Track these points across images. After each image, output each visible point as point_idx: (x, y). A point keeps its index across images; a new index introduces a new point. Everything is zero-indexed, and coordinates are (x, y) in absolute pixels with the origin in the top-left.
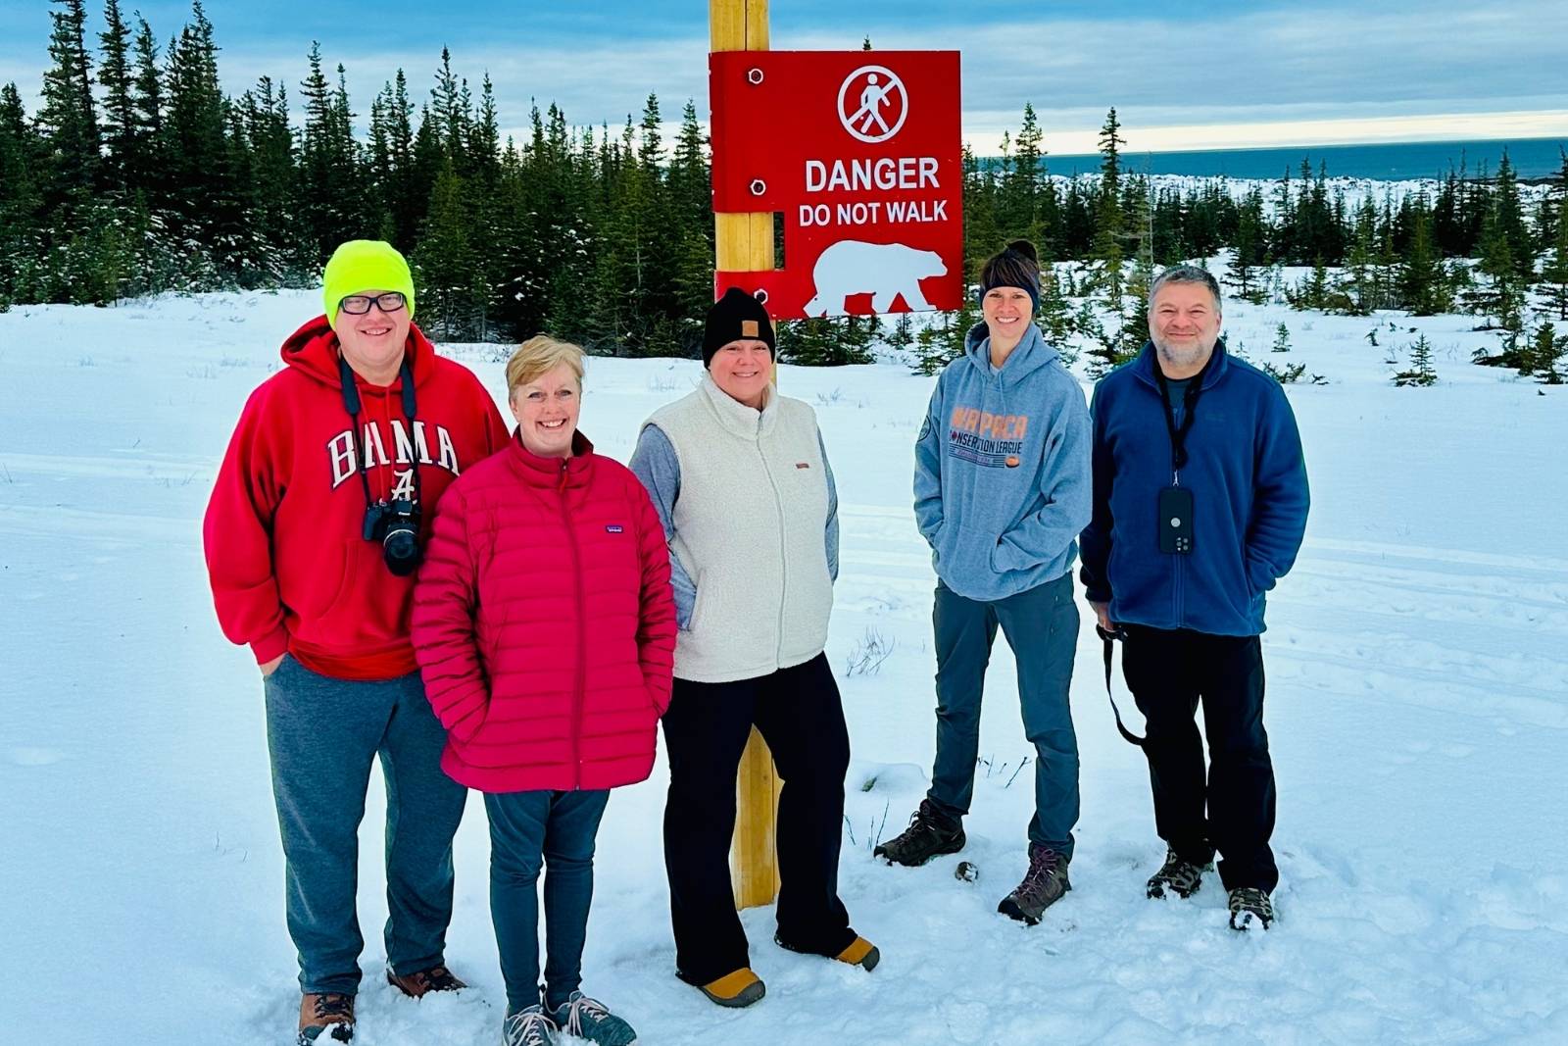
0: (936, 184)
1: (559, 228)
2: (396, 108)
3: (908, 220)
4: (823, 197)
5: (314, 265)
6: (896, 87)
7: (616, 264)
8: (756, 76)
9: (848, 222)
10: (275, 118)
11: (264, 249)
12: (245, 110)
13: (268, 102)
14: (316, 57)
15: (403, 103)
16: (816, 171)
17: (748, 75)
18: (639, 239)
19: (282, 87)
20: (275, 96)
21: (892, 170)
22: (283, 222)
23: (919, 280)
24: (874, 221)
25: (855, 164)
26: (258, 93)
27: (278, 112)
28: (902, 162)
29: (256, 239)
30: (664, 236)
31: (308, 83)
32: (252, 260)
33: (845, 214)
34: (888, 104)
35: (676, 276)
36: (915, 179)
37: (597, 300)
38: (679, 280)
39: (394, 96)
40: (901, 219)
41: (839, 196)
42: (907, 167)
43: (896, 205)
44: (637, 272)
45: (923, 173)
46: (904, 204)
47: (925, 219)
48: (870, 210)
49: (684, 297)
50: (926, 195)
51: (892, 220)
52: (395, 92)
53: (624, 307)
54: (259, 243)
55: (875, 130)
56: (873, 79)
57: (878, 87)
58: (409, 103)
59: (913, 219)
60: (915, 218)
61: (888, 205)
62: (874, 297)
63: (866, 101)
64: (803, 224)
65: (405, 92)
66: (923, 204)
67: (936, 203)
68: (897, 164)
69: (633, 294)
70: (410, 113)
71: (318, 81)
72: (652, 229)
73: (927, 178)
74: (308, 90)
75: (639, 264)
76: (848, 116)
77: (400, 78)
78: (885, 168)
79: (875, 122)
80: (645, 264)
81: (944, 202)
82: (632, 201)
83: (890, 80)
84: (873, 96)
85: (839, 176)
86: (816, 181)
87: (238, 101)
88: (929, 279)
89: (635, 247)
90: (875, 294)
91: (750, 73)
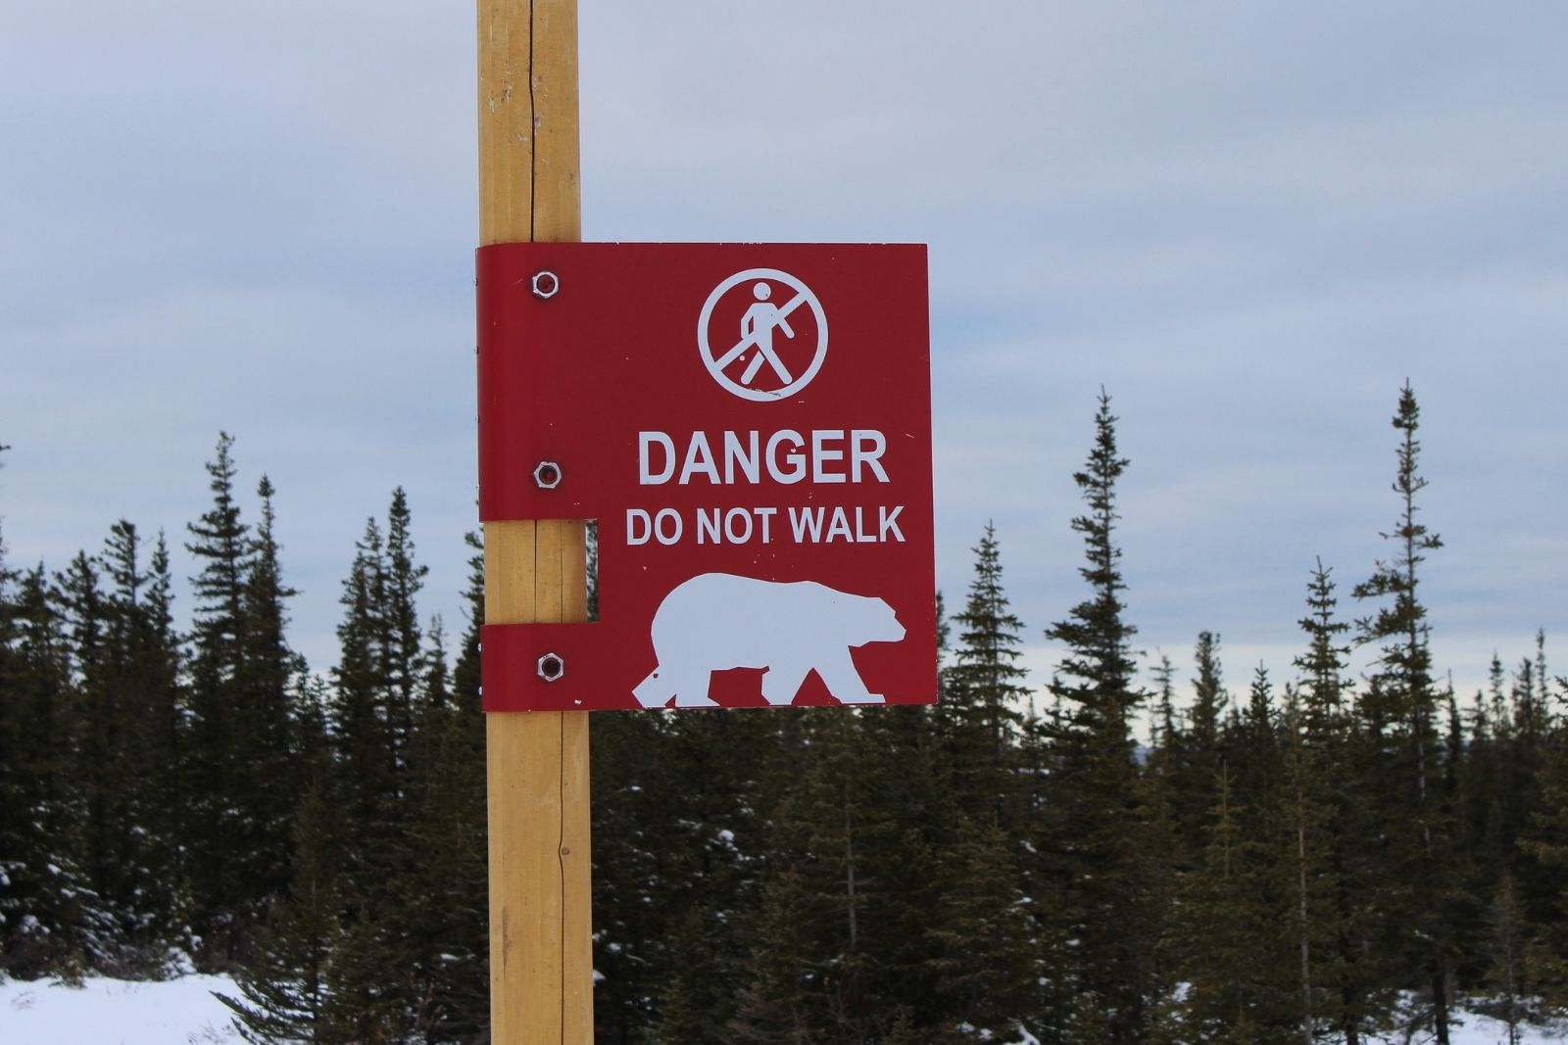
0: (882, 476)
1: (698, 826)
2: (387, 577)
3: (829, 539)
4: (669, 494)
5: (178, 930)
6: (805, 306)
7: (799, 895)
8: (545, 282)
9: (717, 540)
10: (138, 615)
11: (71, 894)
12: (72, 596)
13: (129, 579)
14: (224, 467)
15: (402, 564)
16: (656, 449)
17: (532, 281)
18: (853, 839)
19: (162, 545)
20: (144, 564)
21: (800, 450)
22: (129, 846)
23: (852, 649)
24: (766, 539)
25: (730, 438)
26: (107, 559)
27: (150, 603)
28: (818, 436)
29: (55, 869)
30: (913, 833)
31: (204, 525)
32: (45, 919)
33: (711, 527)
34: (790, 333)
35: (938, 924)
36: (844, 466)
37: (754, 977)
38: (940, 934)
39: (383, 551)
40: (816, 538)
41: (698, 494)
42: (827, 445)
43: (807, 512)
44: (846, 915)
45: (858, 456)
46: (822, 510)
47: (861, 538)
48: (757, 520)
49: (954, 972)
50: (863, 496)
51: (799, 537)
52: (386, 542)
53: (814, 995)
54: (61, 881)
55: (767, 379)
56: (762, 291)
57: (772, 306)
58: (415, 565)
59: (840, 538)
60: (843, 536)
61: (792, 511)
62: (765, 676)
63: (751, 329)
64: (632, 541)
65: (407, 541)
66: (859, 511)
67: (882, 510)
68: (808, 439)
69: (837, 966)
70: (417, 587)
71: (225, 521)
72: (885, 814)
73: (865, 466)
74: (204, 543)
75: (852, 899)
76: (717, 353)
77: (399, 509)
78: (785, 447)
79: (766, 366)
80: (863, 897)
81: (898, 510)
82: (836, 751)
83: (793, 293)
84: (763, 321)
85: (699, 458)
86: (657, 466)
87: (60, 577)
88: (872, 645)
89: (841, 854)
90: (767, 669)
91: (535, 279)
